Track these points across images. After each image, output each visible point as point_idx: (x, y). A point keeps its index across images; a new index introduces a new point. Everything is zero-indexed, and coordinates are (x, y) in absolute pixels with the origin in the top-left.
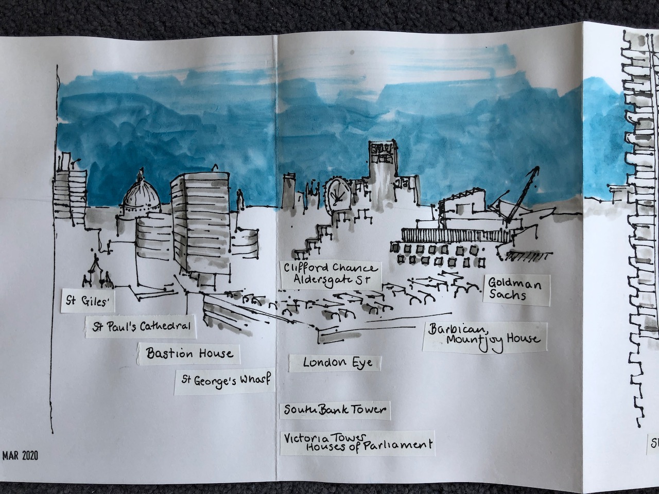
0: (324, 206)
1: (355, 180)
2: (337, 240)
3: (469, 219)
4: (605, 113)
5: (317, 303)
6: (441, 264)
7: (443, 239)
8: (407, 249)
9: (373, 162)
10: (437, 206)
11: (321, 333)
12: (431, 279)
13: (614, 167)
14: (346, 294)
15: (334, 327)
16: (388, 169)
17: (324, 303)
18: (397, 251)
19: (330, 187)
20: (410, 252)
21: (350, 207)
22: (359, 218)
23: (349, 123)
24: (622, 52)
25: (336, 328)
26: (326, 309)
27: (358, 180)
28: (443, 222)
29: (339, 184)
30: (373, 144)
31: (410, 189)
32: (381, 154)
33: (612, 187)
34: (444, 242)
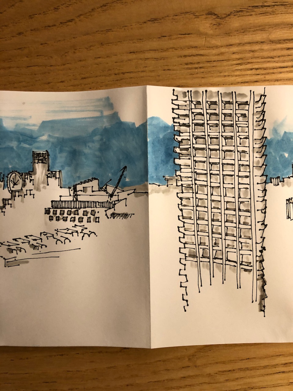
0: (7, 188)
1: (25, 173)
2: (14, 207)
3: (90, 195)
4: (161, 136)
5: (4, 244)
6: (74, 221)
7: (76, 207)
8: (55, 212)
9: (35, 163)
10: (72, 188)
11: (7, 261)
12: (68, 229)
13: (167, 166)
14: (20, 238)
15: (14, 257)
16: (44, 167)
17: (8, 244)
18: (49, 214)
19: (10, 177)
20: (56, 214)
21: (22, 188)
22: (27, 195)
23: (22, 141)
24: (172, 102)
25: (15, 258)
26: (9, 247)
27: (27, 173)
28: (75, 197)
29: (16, 175)
30: (35, 153)
31: (56, 178)
32: (40, 158)
33: (167, 177)
34: (76, 208)
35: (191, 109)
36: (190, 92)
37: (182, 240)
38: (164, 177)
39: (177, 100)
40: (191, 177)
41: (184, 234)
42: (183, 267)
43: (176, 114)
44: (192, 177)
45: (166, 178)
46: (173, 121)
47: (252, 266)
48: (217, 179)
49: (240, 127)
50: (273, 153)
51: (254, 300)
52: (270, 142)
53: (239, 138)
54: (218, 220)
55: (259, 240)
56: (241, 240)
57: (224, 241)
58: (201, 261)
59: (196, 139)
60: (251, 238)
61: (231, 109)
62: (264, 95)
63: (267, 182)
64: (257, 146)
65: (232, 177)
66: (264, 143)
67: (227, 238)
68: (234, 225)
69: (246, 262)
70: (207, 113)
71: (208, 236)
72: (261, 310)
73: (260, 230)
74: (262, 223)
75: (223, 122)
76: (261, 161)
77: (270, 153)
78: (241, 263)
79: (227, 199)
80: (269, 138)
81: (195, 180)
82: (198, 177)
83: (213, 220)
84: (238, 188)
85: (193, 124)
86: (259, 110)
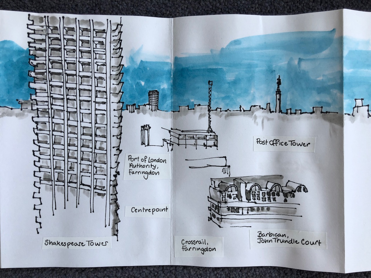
13: (21, 90)
35: (48, 34)
36: (47, 18)
37: (37, 163)
38: (17, 100)
39: (33, 24)
41: (39, 158)
42: (37, 190)
43: (32, 39)
44: (48, 102)
45: (19, 102)
46: (29, 45)
47: (105, 190)
48: (73, 105)
49: (97, 54)
50: (129, 81)
51: (108, 224)
52: (127, 70)
53: (97, 65)
54: (74, 145)
55: (114, 165)
56: (96, 164)
57: (79, 165)
58: (56, 185)
59: (52, 63)
60: (106, 163)
61: (89, 37)
62: (120, 25)
63: (123, 109)
64: (114, 73)
65: (89, 103)
66: (121, 70)
67: (83, 162)
68: (90, 150)
69: (100, 187)
70: (64, 39)
71: (64, 161)
72: (115, 235)
73: (115, 155)
74: (117, 148)
75: (81, 48)
76: (118, 88)
77: (127, 80)
78: (95, 187)
79: (83, 124)
80: (126, 66)
81: (52, 104)
82: (55, 102)
83: (69, 145)
84: (95, 114)
85: (50, 49)
86: (116, 38)
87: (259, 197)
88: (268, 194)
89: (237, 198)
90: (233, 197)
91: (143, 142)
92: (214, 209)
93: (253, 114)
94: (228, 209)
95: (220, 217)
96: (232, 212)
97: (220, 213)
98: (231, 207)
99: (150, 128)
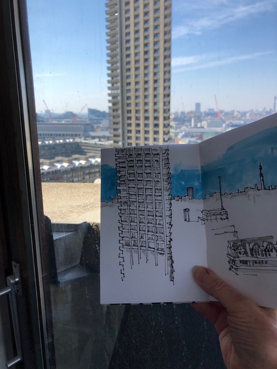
13: (112, 191)
35: (127, 158)
36: (125, 149)
37: (121, 235)
38: (110, 197)
39: (118, 154)
40: (126, 197)
41: (122, 231)
42: (121, 252)
43: (118, 162)
46: (116, 166)
47: (164, 251)
48: (142, 198)
49: (155, 167)
50: (175, 182)
51: (167, 274)
52: (173, 175)
53: (155, 174)
54: (143, 223)
55: (168, 234)
56: (157, 234)
57: (147, 235)
58: (133, 249)
59: (129, 174)
60: (163, 233)
61: (150, 158)
62: (168, 150)
63: (172, 199)
64: (165, 178)
65: (151, 196)
66: (169, 176)
67: (149, 233)
68: (153, 225)
69: (160, 249)
70: (136, 160)
71: (137, 232)
72: (172, 280)
73: (168, 228)
74: (169, 224)
75: (145, 165)
76: (168, 186)
77: (173, 182)
78: (157, 249)
79: (148, 209)
80: (172, 173)
81: (129, 198)
82: (131, 196)
83: (140, 222)
84: (155, 203)
85: (128, 167)
86: (165, 158)
87: (259, 253)
88: (265, 251)
89: (245, 254)
90: (242, 253)
91: (185, 219)
92: (231, 262)
93: (247, 194)
94: (241, 261)
95: (236, 267)
96: (243, 264)
97: (236, 265)
98: (242, 260)
99: (189, 210)
